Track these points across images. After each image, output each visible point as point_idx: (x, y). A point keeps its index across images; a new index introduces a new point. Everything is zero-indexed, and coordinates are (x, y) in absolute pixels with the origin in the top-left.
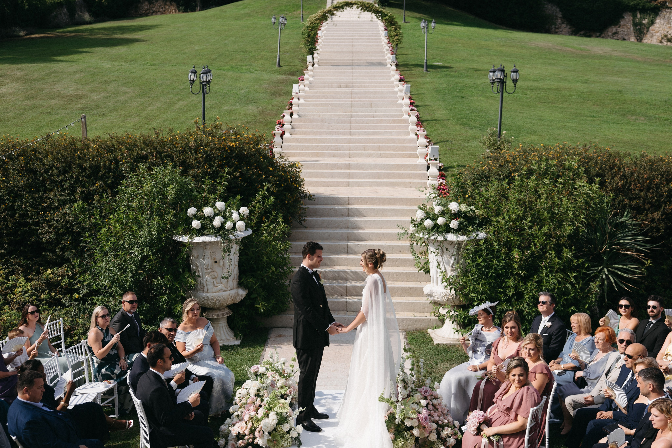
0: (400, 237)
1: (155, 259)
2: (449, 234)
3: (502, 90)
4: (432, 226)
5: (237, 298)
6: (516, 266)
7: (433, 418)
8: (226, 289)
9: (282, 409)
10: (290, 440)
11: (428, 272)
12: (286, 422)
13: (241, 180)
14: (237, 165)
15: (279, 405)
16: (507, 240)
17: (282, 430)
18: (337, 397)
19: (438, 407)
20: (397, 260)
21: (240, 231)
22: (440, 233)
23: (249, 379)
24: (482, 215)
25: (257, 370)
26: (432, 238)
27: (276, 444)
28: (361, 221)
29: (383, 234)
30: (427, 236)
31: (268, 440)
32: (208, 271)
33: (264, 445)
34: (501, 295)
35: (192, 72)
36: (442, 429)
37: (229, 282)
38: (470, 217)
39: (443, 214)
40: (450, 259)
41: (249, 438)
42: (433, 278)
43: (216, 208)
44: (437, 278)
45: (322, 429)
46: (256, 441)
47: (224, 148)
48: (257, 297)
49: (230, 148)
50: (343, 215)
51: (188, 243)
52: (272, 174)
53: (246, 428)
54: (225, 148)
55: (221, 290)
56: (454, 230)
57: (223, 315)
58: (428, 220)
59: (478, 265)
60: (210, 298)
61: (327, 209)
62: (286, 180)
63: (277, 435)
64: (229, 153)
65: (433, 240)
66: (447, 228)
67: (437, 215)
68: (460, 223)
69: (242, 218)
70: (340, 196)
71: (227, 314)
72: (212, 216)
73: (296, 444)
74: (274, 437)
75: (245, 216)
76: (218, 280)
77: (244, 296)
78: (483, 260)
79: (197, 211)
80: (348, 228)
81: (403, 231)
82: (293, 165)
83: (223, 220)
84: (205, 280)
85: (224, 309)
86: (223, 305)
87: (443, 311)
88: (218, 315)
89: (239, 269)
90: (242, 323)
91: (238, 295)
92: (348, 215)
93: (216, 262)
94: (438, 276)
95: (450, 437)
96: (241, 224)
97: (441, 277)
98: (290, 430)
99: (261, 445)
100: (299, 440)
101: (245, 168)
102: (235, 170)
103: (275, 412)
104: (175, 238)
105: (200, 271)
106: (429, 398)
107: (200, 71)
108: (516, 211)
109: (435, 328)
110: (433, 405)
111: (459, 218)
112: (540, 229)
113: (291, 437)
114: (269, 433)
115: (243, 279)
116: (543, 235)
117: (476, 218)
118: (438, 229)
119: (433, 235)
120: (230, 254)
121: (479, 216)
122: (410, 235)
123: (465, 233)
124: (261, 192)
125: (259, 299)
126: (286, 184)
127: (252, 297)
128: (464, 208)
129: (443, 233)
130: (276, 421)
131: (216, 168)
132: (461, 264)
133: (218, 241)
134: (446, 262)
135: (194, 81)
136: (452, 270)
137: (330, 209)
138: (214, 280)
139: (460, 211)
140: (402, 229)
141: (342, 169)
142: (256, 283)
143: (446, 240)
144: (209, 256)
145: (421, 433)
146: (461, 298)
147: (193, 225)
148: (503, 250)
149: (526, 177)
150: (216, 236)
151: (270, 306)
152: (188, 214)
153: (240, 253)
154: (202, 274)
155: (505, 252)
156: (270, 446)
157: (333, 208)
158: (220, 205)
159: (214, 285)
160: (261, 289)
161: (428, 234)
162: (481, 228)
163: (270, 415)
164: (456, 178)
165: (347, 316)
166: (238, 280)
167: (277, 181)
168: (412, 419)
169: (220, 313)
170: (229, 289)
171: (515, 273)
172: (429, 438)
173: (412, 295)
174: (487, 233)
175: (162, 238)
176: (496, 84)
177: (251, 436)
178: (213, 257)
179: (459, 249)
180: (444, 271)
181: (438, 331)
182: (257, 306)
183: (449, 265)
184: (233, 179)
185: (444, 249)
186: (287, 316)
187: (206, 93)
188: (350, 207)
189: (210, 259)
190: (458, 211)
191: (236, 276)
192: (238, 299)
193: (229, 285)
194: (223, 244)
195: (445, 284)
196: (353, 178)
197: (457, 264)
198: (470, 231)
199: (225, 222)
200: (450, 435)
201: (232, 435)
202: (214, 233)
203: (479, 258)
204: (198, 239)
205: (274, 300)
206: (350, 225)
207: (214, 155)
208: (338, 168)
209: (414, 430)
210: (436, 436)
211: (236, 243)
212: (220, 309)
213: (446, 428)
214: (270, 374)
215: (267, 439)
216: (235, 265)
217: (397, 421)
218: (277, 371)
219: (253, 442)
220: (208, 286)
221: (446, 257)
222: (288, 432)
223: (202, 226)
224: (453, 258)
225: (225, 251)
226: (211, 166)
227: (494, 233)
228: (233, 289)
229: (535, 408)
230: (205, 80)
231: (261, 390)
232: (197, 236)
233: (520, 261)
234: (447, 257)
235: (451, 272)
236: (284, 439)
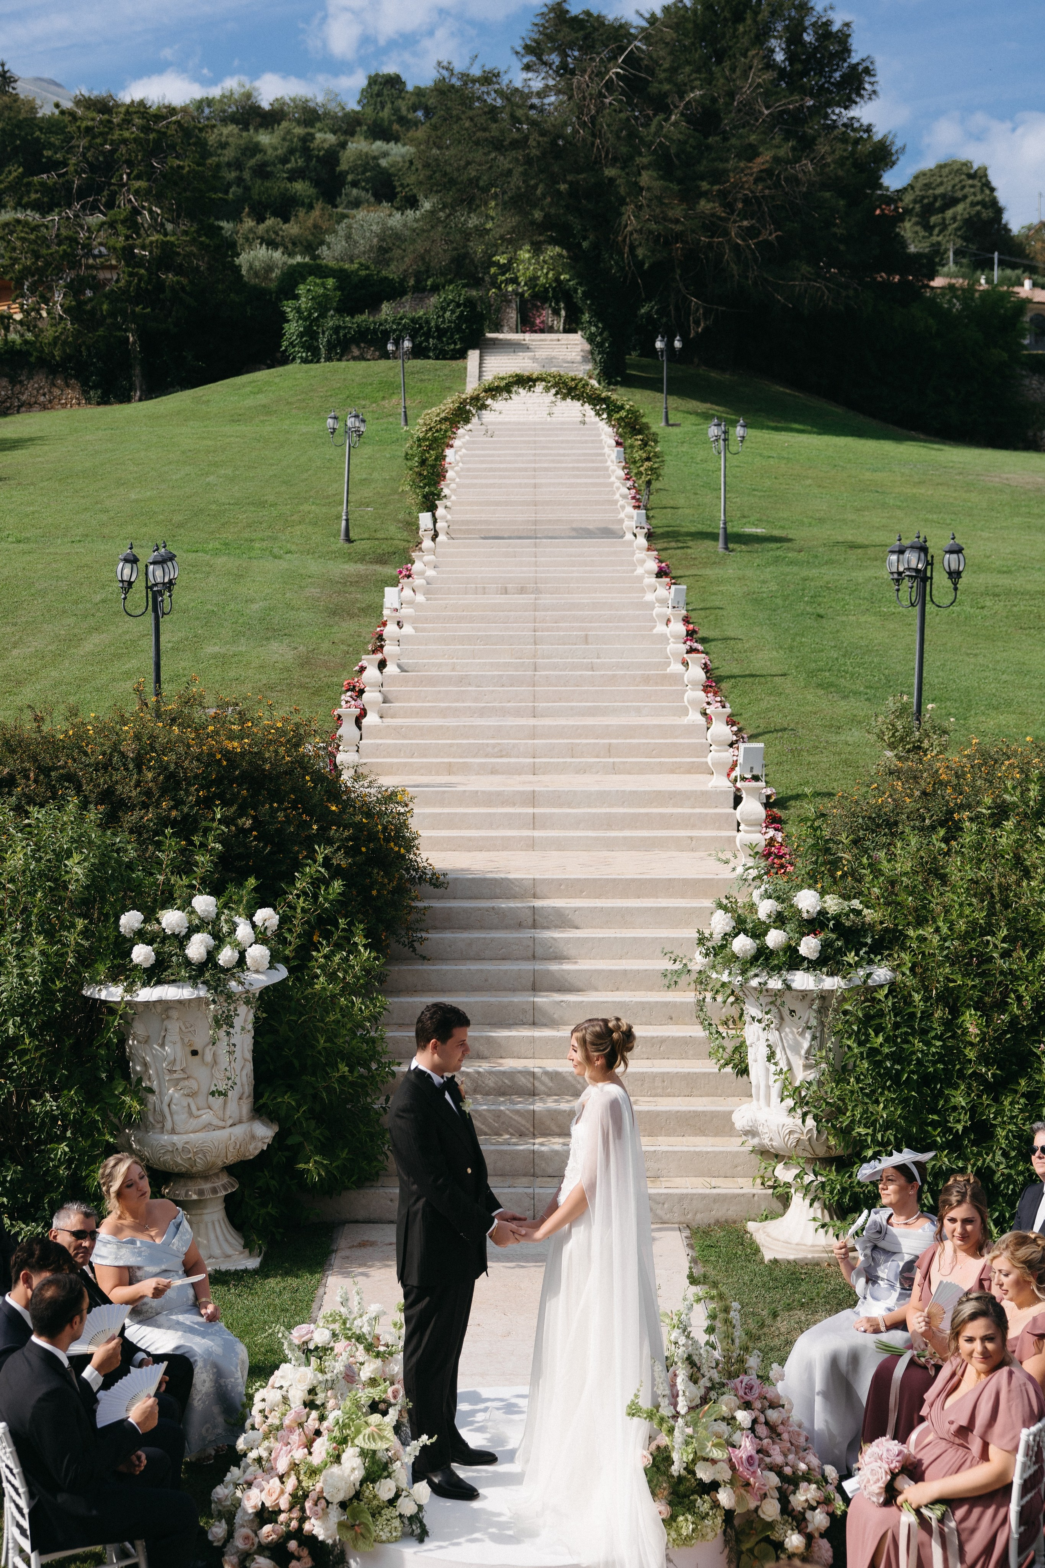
0: (671, 980)
1: (37, 1048)
2: (797, 972)
3: (922, 599)
4: (753, 952)
5: (251, 1147)
6: (971, 1054)
7: (768, 1460)
8: (221, 1124)
9: (374, 1440)
10: (397, 1523)
11: (743, 1071)
12: (385, 1474)
13: (255, 837)
14: (245, 799)
15: (367, 1431)
16: (947, 988)
17: (375, 1496)
18: (515, 1405)
19: (781, 1429)
20: (662, 1041)
21: (257, 971)
22: (772, 969)
23: (286, 1360)
24: (882, 923)
25: (309, 1336)
26: (754, 983)
27: (362, 1534)
28: (568, 940)
29: (625, 971)
30: (740, 978)
31: (341, 1525)
32: (175, 1076)
33: (330, 1537)
34: (935, 1130)
35: (126, 560)
36: (792, 1487)
37: (229, 1104)
38: (850, 928)
39: (780, 920)
40: (799, 1038)
41: (291, 1519)
42: (758, 1087)
43: (193, 912)
44: (768, 1087)
45: (480, 1491)
46: (307, 1526)
47: (211, 755)
48: (301, 1144)
49: (228, 754)
50: (520, 926)
51: (123, 1005)
52: (337, 820)
53: (282, 1492)
54: (214, 756)
55: (208, 1127)
56: (810, 961)
57: (214, 1191)
58: (742, 936)
59: (873, 1051)
60: (180, 1148)
61: (479, 909)
62: (372, 837)
63: (362, 1511)
64: (224, 767)
65: (755, 989)
66: (790, 957)
67: (764, 923)
68: (826, 945)
69: (261, 938)
70: (511, 876)
71: (226, 1189)
72: (183, 934)
73: (412, 1534)
74: (355, 1515)
75: (269, 933)
76: (201, 1100)
77: (269, 1141)
78: (887, 1040)
79: (144, 921)
80: (534, 957)
81: (678, 966)
82: (391, 797)
83: (212, 942)
84: (166, 1099)
85: (216, 1175)
86: (214, 1164)
87: (785, 1174)
88: (201, 1192)
89: (255, 1070)
90: (263, 1211)
91: (253, 1137)
92: (534, 926)
93: (195, 1053)
94: (771, 1083)
95: (813, 1509)
96: (258, 953)
97: (778, 1085)
98: (397, 1496)
99: (321, 1538)
100: (421, 1522)
101: (267, 806)
102: (242, 812)
103: (358, 1449)
104: (87, 992)
105: (154, 1077)
106: (758, 1405)
107: (146, 555)
108: (967, 913)
109: (766, 1218)
110: (767, 1423)
111: (822, 929)
112: (1031, 957)
113: (401, 1516)
114: (343, 1505)
115: (266, 1095)
116: (1040, 974)
117: (866, 931)
118: (767, 959)
119: (756, 975)
120: (231, 1030)
121: (872, 926)
122: (694, 976)
123: (839, 970)
124: (308, 869)
125: (308, 1148)
126: (372, 845)
127: (289, 1142)
128: (833, 904)
129: (781, 969)
130: (359, 1474)
131: (191, 807)
132: (830, 1050)
133: (199, 999)
134: (790, 1046)
135: (130, 583)
136: (807, 1067)
137: (487, 910)
138: (190, 1100)
139: (822, 913)
140: (675, 961)
141: (514, 805)
142: (299, 1106)
143: (789, 987)
144: (177, 1038)
145: (740, 1500)
146: (830, 1138)
147: (134, 956)
148: (938, 1014)
149: (991, 822)
150: (195, 986)
151: (337, 1167)
152: (122, 930)
153: (256, 1030)
154: (160, 1085)
155: (941, 1018)
156: (345, 1539)
157: (493, 908)
158: (204, 903)
159: (191, 1114)
160: (313, 1123)
161: (743, 972)
162: (879, 957)
163: (344, 1457)
164: (811, 826)
165: (537, 1190)
166: (251, 1099)
167: (349, 839)
168: (714, 1462)
169: (207, 1186)
170: (230, 1122)
171: (970, 1071)
172: (760, 1512)
173: (701, 1131)
174: (893, 970)
175: (53, 993)
176: (906, 583)
177: (295, 1514)
178: (186, 1040)
179: (822, 1011)
180: (785, 1069)
181: (772, 1226)
182: (302, 1166)
183: (799, 1054)
184: (236, 836)
185: (785, 1013)
186: (381, 1190)
187: (164, 614)
188: (538, 903)
189: (179, 1046)
190: (820, 913)
191: (248, 1089)
192: (254, 1150)
193: (228, 1113)
194: (212, 1007)
195: (790, 1102)
196: (544, 827)
197: (820, 1049)
198: (850, 965)
199: (218, 948)
200: (815, 1504)
201: (245, 1512)
202: (190, 978)
203: (877, 1035)
204: (146, 994)
205: (346, 1151)
206: (539, 951)
207: (185, 773)
209: (721, 1490)
210: (778, 1506)
211: (247, 1002)
212: (205, 1176)
213: (804, 1485)
214: (340, 1346)
215: (336, 1520)
216: (245, 1060)
217: (676, 1469)
218: (359, 1338)
219: (300, 1529)
220: (175, 1117)
221: (790, 1032)
222: (392, 1502)
223: (157, 960)
224: (808, 1036)
225: (217, 1023)
226: (178, 803)
227: (912, 969)
228: (240, 1122)
229: (1034, 1429)
230: (159, 580)
231: (318, 1390)
232: (144, 985)
233: (983, 1040)
234: (792, 1032)
235: (804, 1070)
236: (381, 1520)
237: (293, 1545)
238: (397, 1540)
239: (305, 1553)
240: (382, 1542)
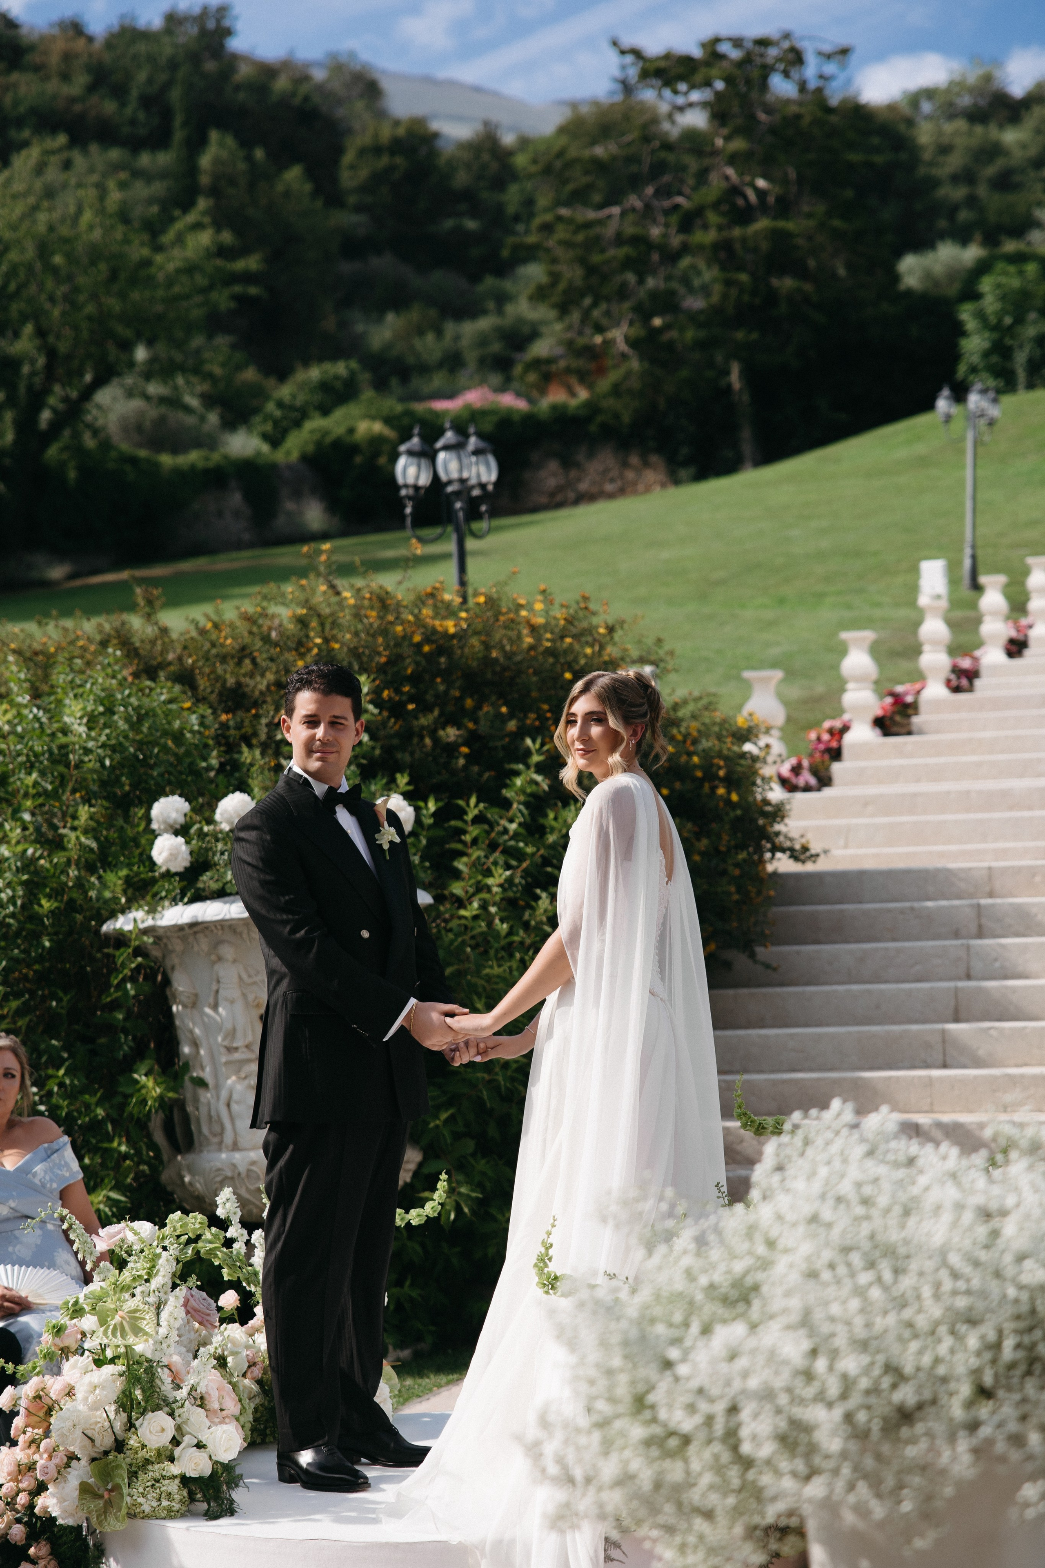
17: (144, 1446)
27: (112, 1504)
28: (1025, 948)
31: (84, 1490)
32: (237, 1056)
33: (72, 1516)
46: (41, 1501)
49: (431, 635)
50: (957, 935)
60: (244, 1174)
61: (889, 911)
63: (120, 1467)
70: (952, 865)
74: (107, 1475)
79: (190, 811)
80: (969, 977)
84: (224, 1094)
92: (980, 935)
100: (222, 1489)
104: (108, 927)
105: (206, 1061)
113: (181, 1477)
114: (94, 1460)
137: (902, 911)
144: (236, 993)
147: (154, 849)
154: (215, 1073)
178: (251, 997)
188: (988, 900)
189: (239, 1007)
204: (180, 915)
206: (977, 966)
215: (80, 1484)
219: (31, 1506)
222: (166, 1453)
223: (192, 859)
232: (174, 900)
236: (144, 1480)
237: (15, 1530)
239: (44, 1550)
240: (143, 1516)
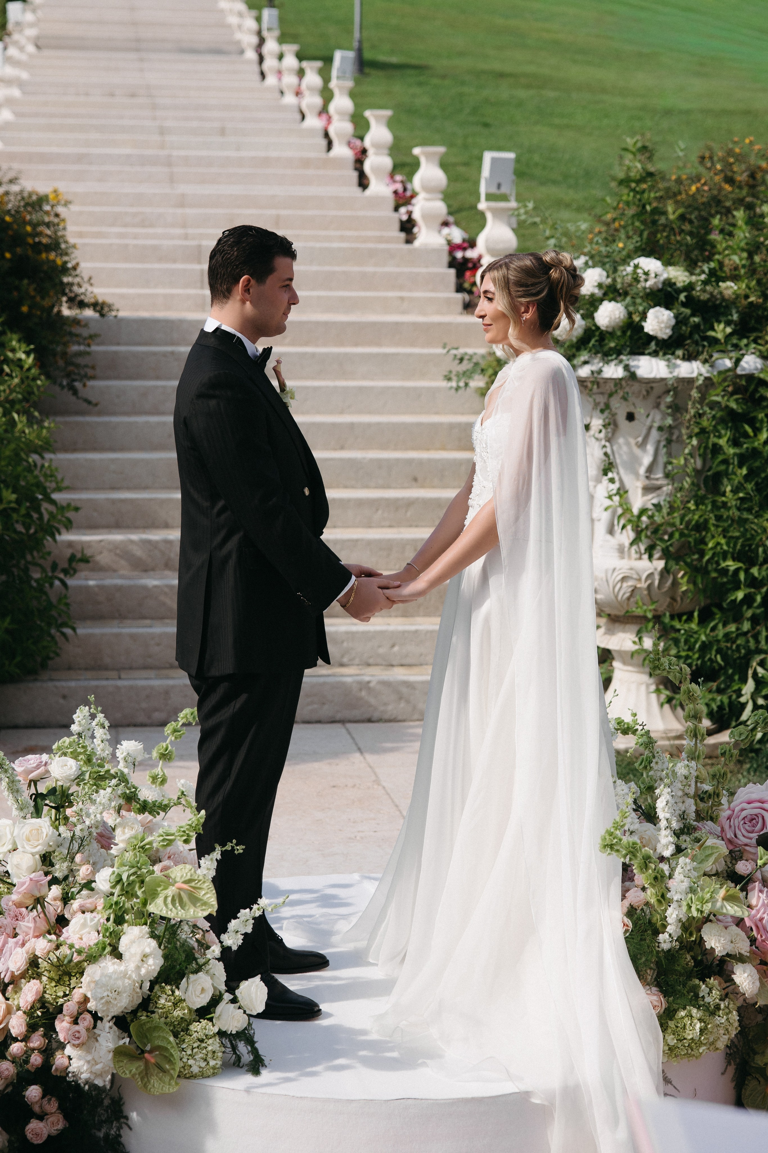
2: (643, 357)
9: (182, 905)
10: (214, 1044)
12: (192, 967)
15: (171, 891)
22: (608, 354)
24: (746, 297)
25: (42, 769)
26: (585, 371)
31: (119, 1053)
38: (706, 302)
39: (615, 291)
40: (637, 451)
41: (30, 1050)
45: (321, 1007)
46: (59, 1060)
56: (659, 341)
63: (157, 1028)
65: (587, 379)
66: (631, 337)
67: (594, 294)
68: (680, 321)
73: (239, 1062)
74: (145, 1035)
98: (215, 1001)
99: (82, 1078)
103: (147, 927)
111: (672, 303)
113: (221, 1034)
117: (727, 307)
118: (600, 341)
119: (586, 363)
121: (735, 300)
123: (699, 352)
126: (19, 250)
128: (679, 275)
129: (620, 353)
130: (154, 965)
134: (624, 463)
136: (647, 490)
139: (668, 285)
140: (461, 360)
141: (175, 261)
143: (632, 376)
146: (682, 581)
156: (125, 1076)
162: (745, 341)
163: (125, 940)
168: (726, 924)
177: (37, 1041)
179: (677, 406)
180: (622, 490)
183: (637, 475)
185: (621, 418)
186: (50, 684)
190: (665, 284)
203: (755, 432)
208: (160, 260)
209: (737, 969)
215: (111, 1046)
217: (668, 938)
219: (47, 1064)
221: (625, 442)
222: (206, 1012)
224: (652, 445)
231: (58, 855)
234: (628, 444)
235: (644, 495)
236: (189, 1041)
237: (34, 1092)
238: (215, 1073)
239: (52, 1106)
240: (193, 1076)
